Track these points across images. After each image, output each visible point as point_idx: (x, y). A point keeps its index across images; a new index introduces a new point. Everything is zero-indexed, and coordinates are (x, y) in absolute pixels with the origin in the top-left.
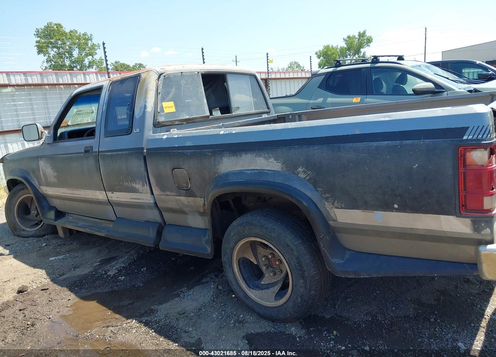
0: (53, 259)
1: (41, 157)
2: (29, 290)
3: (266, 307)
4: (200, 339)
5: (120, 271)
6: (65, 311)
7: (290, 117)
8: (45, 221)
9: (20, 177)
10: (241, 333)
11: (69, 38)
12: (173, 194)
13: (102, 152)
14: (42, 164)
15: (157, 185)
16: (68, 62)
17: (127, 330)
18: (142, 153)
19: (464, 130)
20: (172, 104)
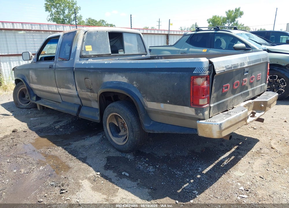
0: (32, 119)
1: (31, 69)
2: (18, 131)
3: (119, 145)
4: (87, 157)
5: (61, 127)
6: (32, 141)
7: (157, 57)
8: (31, 101)
9: (21, 78)
10: (106, 156)
11: (64, 3)
12: (85, 91)
13: (57, 68)
14: (31, 72)
15: (79, 86)
16: (62, 17)
17: (56, 151)
18: (73, 70)
19: (194, 69)
20: (90, 46)
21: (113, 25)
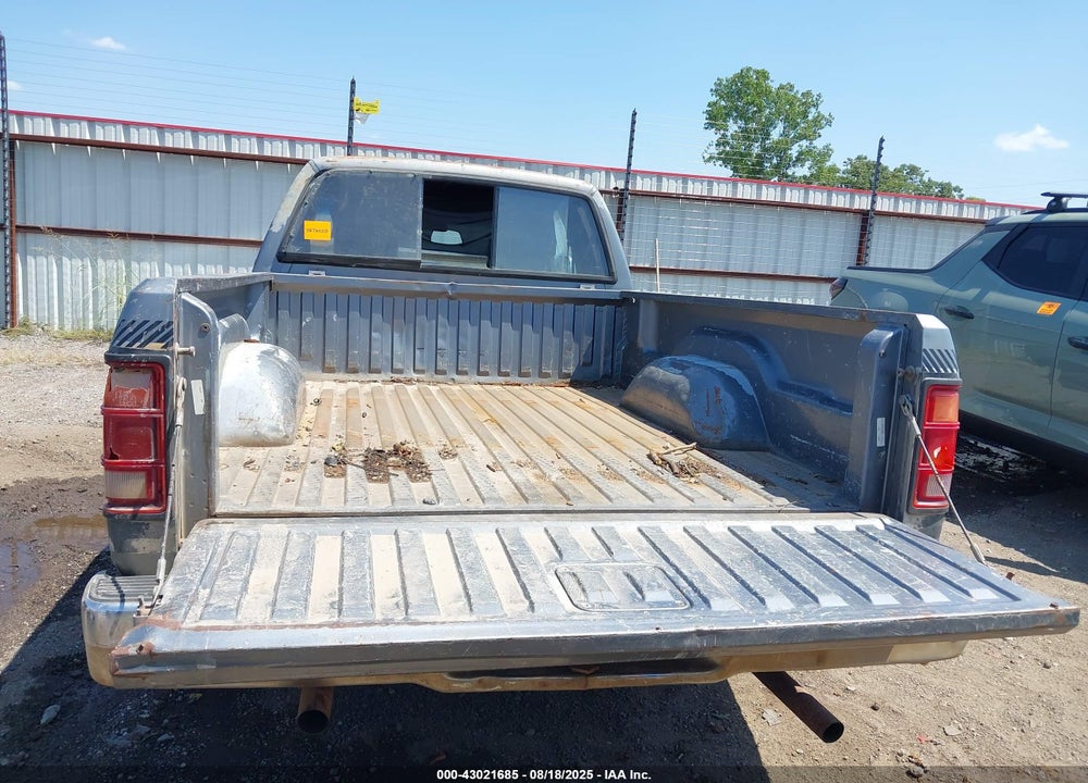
21: (954, 185)
